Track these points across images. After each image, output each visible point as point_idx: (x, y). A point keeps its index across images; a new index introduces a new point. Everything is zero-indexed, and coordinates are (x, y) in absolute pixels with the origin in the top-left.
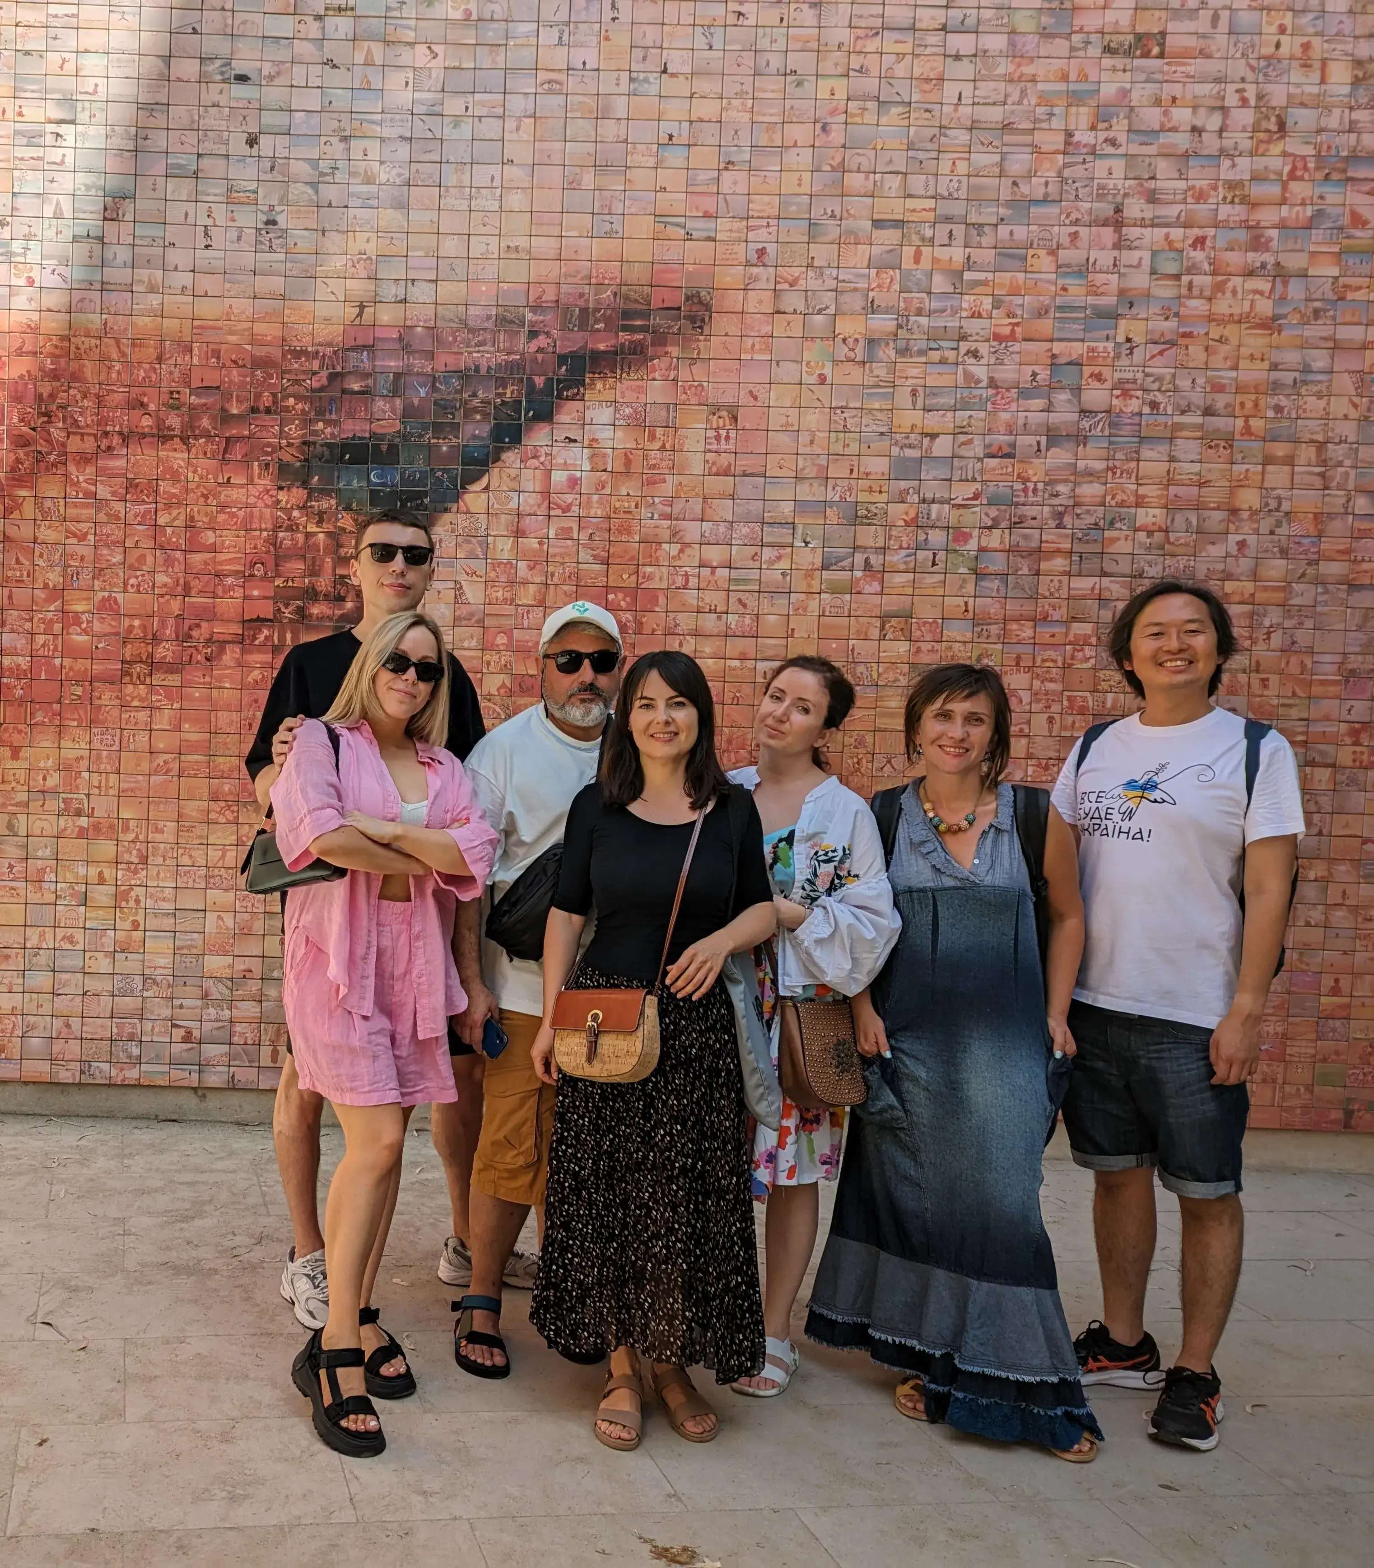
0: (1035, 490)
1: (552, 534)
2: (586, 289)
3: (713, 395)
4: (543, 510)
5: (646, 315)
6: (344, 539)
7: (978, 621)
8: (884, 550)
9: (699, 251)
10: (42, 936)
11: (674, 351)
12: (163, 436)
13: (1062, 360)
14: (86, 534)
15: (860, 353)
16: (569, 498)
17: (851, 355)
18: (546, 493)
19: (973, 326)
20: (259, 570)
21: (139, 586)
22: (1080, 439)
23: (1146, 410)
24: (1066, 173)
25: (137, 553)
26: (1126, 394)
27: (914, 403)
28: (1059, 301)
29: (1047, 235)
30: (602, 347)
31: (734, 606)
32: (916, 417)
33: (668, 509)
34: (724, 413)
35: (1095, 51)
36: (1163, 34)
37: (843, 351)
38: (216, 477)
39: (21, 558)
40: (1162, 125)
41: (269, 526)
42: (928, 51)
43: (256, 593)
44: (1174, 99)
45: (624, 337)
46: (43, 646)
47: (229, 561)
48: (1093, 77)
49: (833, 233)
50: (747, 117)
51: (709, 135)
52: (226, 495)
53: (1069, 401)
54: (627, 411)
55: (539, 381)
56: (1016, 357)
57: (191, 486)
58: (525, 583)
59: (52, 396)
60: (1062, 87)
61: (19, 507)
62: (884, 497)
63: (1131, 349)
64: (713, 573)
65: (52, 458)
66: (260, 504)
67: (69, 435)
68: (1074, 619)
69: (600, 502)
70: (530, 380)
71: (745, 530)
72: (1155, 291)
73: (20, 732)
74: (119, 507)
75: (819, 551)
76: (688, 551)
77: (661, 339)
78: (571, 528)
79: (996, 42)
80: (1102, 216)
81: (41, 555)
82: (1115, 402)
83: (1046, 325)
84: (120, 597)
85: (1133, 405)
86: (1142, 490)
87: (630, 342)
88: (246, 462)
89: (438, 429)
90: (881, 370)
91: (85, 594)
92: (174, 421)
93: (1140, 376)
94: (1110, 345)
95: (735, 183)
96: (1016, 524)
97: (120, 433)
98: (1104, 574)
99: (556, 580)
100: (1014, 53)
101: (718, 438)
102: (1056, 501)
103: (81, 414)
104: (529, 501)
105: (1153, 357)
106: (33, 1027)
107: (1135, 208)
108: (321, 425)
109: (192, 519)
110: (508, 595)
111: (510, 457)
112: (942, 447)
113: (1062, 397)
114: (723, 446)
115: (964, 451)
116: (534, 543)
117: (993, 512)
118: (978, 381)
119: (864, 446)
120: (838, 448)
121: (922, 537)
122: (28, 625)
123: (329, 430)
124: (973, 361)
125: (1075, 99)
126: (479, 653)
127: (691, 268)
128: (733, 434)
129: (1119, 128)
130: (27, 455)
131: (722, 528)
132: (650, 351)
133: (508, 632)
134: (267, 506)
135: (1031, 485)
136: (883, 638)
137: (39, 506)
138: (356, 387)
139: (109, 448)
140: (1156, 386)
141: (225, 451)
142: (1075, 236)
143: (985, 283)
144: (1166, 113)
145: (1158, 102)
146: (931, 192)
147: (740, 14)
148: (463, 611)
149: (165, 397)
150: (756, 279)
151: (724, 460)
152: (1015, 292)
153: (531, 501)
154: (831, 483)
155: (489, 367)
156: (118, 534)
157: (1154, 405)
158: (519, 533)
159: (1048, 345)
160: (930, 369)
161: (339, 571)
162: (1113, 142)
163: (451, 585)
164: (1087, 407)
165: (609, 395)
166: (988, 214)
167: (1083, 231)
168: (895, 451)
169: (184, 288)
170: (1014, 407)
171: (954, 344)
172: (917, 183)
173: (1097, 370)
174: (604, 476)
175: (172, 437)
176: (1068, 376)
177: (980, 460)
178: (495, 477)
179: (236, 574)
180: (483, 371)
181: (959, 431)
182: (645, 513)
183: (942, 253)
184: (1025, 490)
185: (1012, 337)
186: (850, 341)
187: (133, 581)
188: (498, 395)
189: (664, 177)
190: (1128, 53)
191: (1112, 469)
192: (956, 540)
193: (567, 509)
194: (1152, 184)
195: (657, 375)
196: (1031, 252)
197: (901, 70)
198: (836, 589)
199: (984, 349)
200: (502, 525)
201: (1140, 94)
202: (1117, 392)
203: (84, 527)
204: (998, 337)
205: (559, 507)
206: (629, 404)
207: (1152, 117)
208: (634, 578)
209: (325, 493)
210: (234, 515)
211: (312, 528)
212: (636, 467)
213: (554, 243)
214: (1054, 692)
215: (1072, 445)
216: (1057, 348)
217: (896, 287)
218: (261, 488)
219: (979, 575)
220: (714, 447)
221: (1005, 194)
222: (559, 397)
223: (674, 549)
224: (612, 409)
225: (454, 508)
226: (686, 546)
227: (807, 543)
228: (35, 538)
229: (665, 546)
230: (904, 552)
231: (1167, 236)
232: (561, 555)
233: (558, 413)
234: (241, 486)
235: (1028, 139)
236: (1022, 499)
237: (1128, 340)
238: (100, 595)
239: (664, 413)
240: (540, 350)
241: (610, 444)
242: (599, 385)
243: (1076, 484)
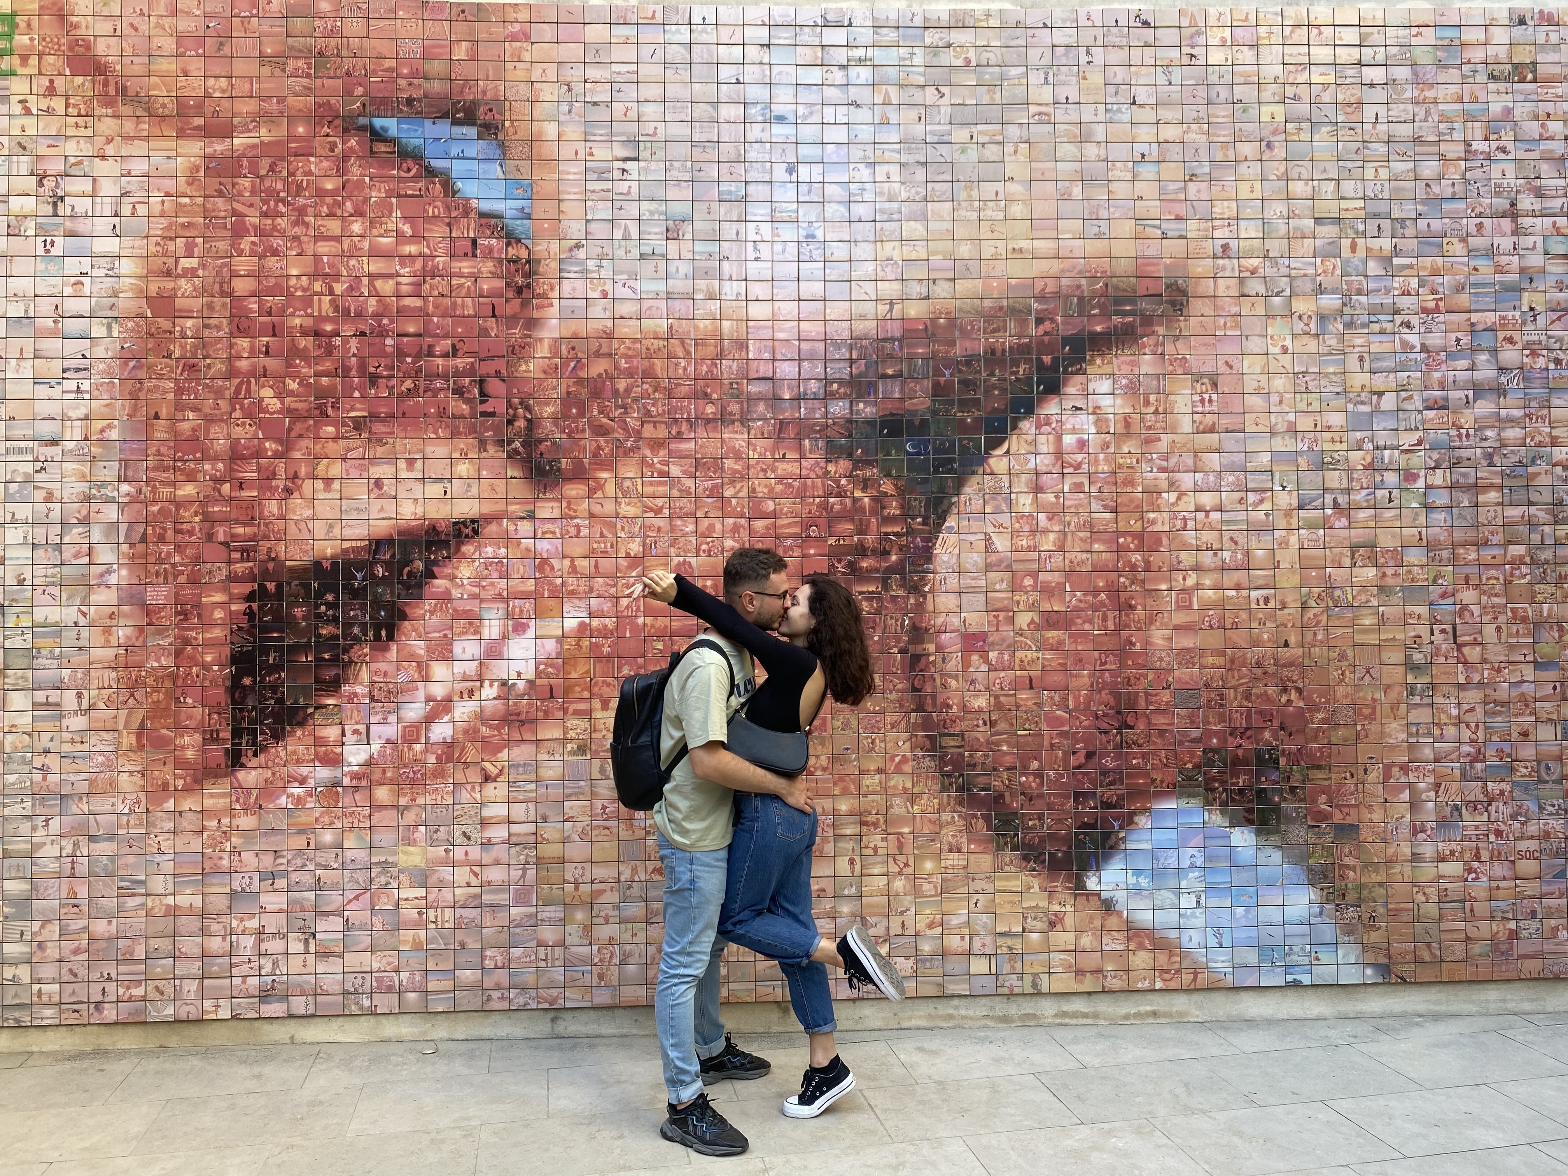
0: (1468, 435)
1: (1066, 489)
2: (1083, 282)
3: (1195, 364)
4: (1057, 469)
5: (1132, 301)
6: (886, 502)
7: (1431, 546)
8: (1348, 491)
9: (1174, 247)
10: (634, 870)
11: (1160, 330)
12: (724, 419)
13: (1481, 327)
14: (662, 508)
15: (1313, 327)
16: (1079, 457)
17: (1306, 328)
18: (1059, 454)
19: (1405, 302)
20: (814, 531)
21: (710, 550)
22: (1501, 391)
23: (1552, 366)
24: (1468, 175)
25: (706, 523)
26: (1534, 354)
27: (1362, 367)
28: (1472, 279)
29: (1458, 226)
30: (1098, 329)
31: (1227, 544)
32: (1364, 378)
33: (1165, 464)
34: (1206, 381)
35: (1481, 78)
36: (1534, 64)
37: (1299, 326)
38: (773, 454)
39: (605, 532)
40: (1541, 135)
41: (821, 493)
42: (1348, 81)
43: (812, 551)
44: (1548, 115)
45: (1117, 320)
46: (627, 607)
47: (789, 525)
48: (1482, 97)
49: (1282, 229)
50: (1205, 137)
51: (1174, 153)
52: (783, 468)
53: (1488, 361)
54: (1124, 382)
55: (1047, 359)
56: (1442, 327)
57: (752, 462)
58: (1046, 531)
59: (628, 390)
60: (1458, 106)
61: (601, 487)
62: (1344, 446)
63: (1535, 316)
64: (1207, 516)
65: (629, 444)
66: (812, 475)
67: (643, 423)
68: (1510, 543)
69: (1106, 460)
70: (1039, 360)
71: (1231, 479)
72: (1549, 268)
73: (608, 685)
74: (689, 483)
75: (1295, 494)
76: (1185, 498)
77: (1148, 321)
78: (1082, 483)
79: (1402, 73)
80: (1500, 210)
81: (623, 529)
82: (1526, 360)
83: (1464, 299)
84: (693, 561)
85: (1541, 362)
86: (1555, 432)
87: (1123, 324)
88: (799, 438)
89: (964, 405)
90: (1332, 341)
91: (663, 560)
92: (734, 408)
93: (1543, 338)
94: (1517, 314)
95: (1199, 191)
96: (1455, 464)
97: (688, 420)
98: (1531, 504)
99: (1072, 528)
100: (1417, 81)
101: (1202, 401)
102: (1485, 444)
103: (653, 405)
104: (1044, 462)
105: (1553, 322)
106: (630, 955)
107: (1526, 203)
108: (861, 405)
109: (754, 490)
110: (1031, 543)
111: (1026, 425)
112: (1388, 402)
113: (1483, 357)
114: (1207, 408)
115: (1407, 406)
116: (1051, 498)
117: (1435, 455)
118: (1413, 347)
119: (1324, 404)
120: (1302, 406)
121: (1378, 478)
122: (613, 590)
123: (868, 409)
124: (1406, 330)
125: (1469, 118)
126: (1010, 595)
127: (1168, 261)
128: (1214, 397)
129: (1507, 139)
130: (607, 442)
131: (1212, 478)
132: (1140, 331)
133: (1034, 575)
134: (818, 477)
135: (1464, 432)
136: (1354, 565)
137: (619, 486)
138: (890, 372)
139: (679, 433)
140: (1557, 346)
141: (780, 430)
142: (1480, 226)
143: (1411, 266)
144: (1543, 126)
145: (1536, 118)
146: (1360, 195)
147: (1192, 55)
148: (993, 558)
149: (726, 387)
150: (1224, 269)
151: (1209, 419)
152: (1435, 273)
153: (1046, 462)
154: (1299, 436)
155: (1004, 351)
156: (689, 507)
157: (1558, 362)
158: (1037, 489)
159: (1465, 316)
160: (1373, 338)
161: (884, 529)
162: (1504, 150)
163: (982, 536)
164: (1503, 365)
165: (1107, 369)
166: (1408, 210)
167: (1487, 222)
168: (1350, 407)
169: (738, 294)
170: (1444, 367)
171: (1390, 318)
172: (1348, 188)
173: (1508, 334)
174: (1108, 438)
175: (733, 422)
176: (1486, 341)
177: (1420, 412)
178: (1014, 443)
179: (794, 536)
180: (999, 354)
181: (1401, 388)
182: (1145, 467)
183: (1375, 244)
184: (1460, 436)
185: (1437, 310)
186: (1305, 317)
187: (704, 547)
188: (1012, 373)
189: (1141, 188)
190: (1508, 79)
191: (1529, 416)
192: (1406, 479)
193: (1078, 466)
194: (1538, 183)
195: (1147, 350)
196: (1446, 240)
197: (1327, 97)
198: (1311, 526)
199: (1415, 320)
200: (1022, 484)
201: (1521, 111)
202: (1527, 352)
203: (660, 502)
204: (1425, 311)
205: (1071, 465)
206: (1125, 376)
207: (1532, 129)
208: (1139, 523)
209: (869, 463)
210: (790, 486)
211: (858, 494)
212: (1135, 429)
213: (1052, 244)
214: (1499, 606)
215: (1495, 397)
216: (1475, 317)
217: (1338, 272)
218: (812, 462)
219: (1428, 508)
220: (1200, 409)
221: (1421, 194)
222: (1065, 372)
223: (1173, 497)
224: (1110, 381)
225: (980, 471)
226: (1181, 494)
227: (1284, 488)
228: (617, 514)
229: (1165, 495)
230: (1364, 492)
231: (1554, 223)
232: (1076, 506)
233: (1065, 385)
234: (795, 460)
235: (1435, 149)
236: (1457, 444)
237: (1532, 309)
238: (676, 560)
239: (1155, 383)
240: (1046, 333)
241: (1111, 410)
242: (1098, 361)
243: (1501, 429)
